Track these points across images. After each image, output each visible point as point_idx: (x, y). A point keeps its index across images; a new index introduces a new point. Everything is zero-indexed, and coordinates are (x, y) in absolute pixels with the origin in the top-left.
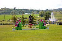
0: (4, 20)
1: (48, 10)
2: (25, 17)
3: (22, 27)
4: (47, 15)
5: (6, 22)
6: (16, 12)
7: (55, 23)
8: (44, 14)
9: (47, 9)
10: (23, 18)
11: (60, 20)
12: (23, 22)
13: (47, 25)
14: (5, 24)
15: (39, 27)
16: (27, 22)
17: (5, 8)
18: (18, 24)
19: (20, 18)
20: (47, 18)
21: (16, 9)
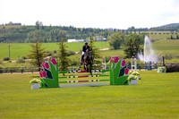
0: (8, 59)
1: (135, 30)
2: (68, 50)
3: (60, 80)
4: (131, 43)
5: (13, 63)
6: (43, 35)
7: (156, 67)
8: (122, 41)
9: (133, 28)
10: (64, 54)
11: (170, 58)
12: (64, 63)
13: (132, 73)
14: (12, 71)
15: (108, 78)
16: (75, 64)
17: (11, 24)
18: (49, 69)
19: (55, 52)
20: (132, 52)
21: (43, 27)
